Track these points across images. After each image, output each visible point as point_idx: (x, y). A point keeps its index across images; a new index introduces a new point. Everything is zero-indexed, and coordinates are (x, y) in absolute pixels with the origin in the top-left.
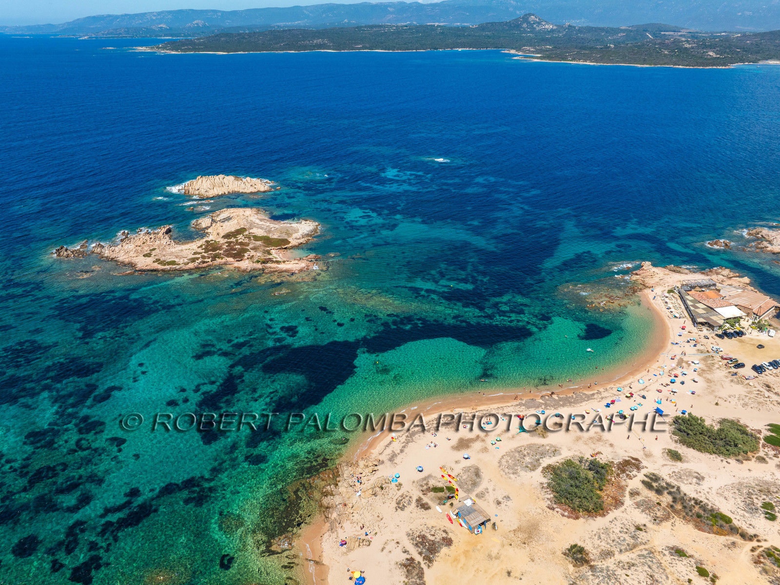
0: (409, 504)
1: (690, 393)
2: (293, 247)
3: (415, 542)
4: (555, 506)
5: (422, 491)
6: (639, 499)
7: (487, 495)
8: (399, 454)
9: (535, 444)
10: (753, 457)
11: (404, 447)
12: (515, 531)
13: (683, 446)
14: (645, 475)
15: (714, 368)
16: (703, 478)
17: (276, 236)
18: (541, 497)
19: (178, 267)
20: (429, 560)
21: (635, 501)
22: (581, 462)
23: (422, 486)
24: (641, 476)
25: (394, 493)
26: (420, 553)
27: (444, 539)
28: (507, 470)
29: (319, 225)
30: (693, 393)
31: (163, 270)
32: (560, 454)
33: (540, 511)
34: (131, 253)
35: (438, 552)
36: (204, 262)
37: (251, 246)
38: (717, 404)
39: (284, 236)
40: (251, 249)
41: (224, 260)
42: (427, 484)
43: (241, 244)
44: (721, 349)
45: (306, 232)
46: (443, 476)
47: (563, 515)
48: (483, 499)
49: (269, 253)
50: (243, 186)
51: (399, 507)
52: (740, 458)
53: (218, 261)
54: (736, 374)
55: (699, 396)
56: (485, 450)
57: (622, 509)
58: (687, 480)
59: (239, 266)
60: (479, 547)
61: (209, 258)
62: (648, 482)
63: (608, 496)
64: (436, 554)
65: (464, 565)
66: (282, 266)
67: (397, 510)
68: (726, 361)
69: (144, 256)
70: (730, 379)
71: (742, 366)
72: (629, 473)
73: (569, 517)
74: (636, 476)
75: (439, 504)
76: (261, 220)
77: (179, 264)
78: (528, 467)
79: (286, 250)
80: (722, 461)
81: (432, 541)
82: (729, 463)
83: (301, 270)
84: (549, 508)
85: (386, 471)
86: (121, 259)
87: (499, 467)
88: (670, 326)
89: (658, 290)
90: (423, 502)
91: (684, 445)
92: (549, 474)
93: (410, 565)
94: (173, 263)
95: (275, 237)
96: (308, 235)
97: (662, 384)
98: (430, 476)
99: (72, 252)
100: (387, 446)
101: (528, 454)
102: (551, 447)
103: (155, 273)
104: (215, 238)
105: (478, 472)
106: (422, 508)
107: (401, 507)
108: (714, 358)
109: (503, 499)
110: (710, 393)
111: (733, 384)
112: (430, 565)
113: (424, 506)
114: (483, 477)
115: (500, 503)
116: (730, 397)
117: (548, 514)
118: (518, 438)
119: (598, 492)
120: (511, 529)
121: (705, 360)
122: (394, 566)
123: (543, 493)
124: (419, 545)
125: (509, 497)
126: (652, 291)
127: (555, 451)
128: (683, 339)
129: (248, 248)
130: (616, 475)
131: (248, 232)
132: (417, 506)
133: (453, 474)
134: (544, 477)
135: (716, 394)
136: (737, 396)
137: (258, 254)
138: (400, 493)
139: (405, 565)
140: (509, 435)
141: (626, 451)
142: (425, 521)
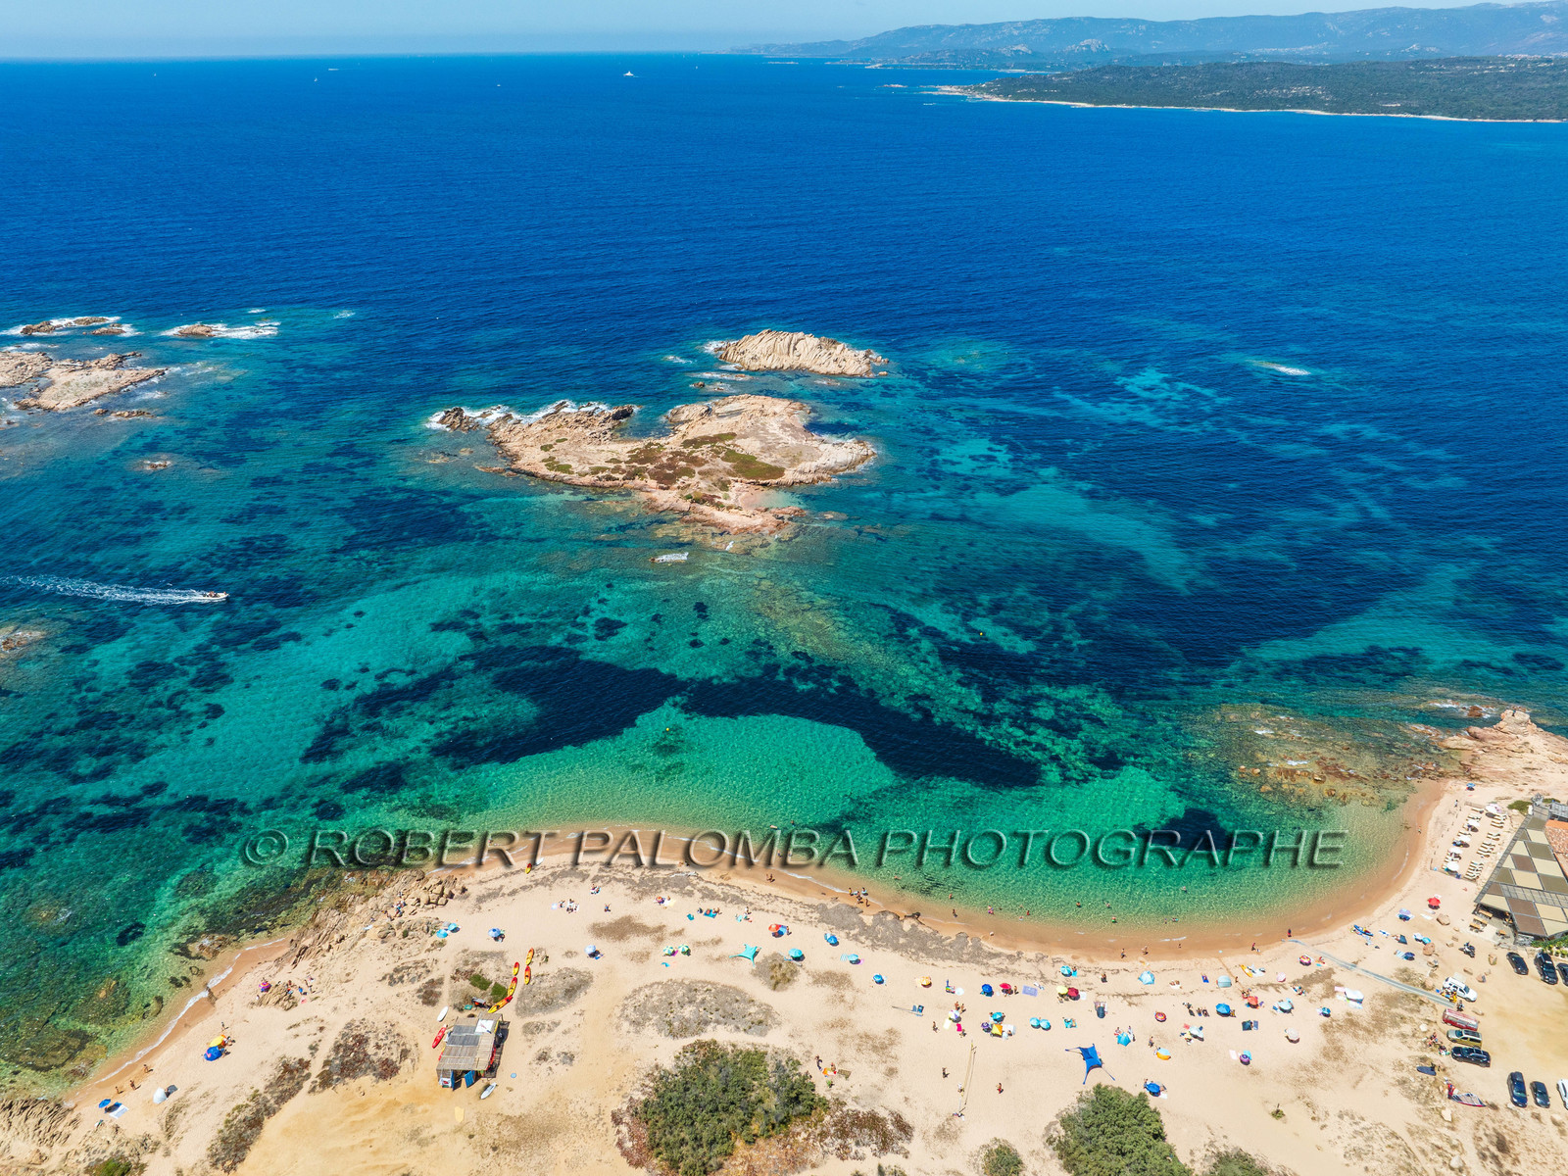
0: (412, 981)
2: (778, 486)
3: (342, 1042)
4: (627, 1119)
5: (457, 971)
7: (544, 1033)
8: (503, 895)
9: (738, 991)
11: (524, 888)
12: (508, 1118)
13: (1055, 1160)
15: (1389, 1030)
18: (628, 1089)
19: (566, 476)
20: (326, 1081)
22: (779, 1068)
23: (466, 963)
24: (869, 1165)
25: (415, 951)
26: (327, 1063)
27: (386, 1062)
28: (630, 1011)
29: (874, 455)
30: (1245, 1061)
32: (762, 1034)
33: (592, 1111)
34: (532, 439)
35: (354, 1077)
38: (1278, 1114)
40: (700, 473)
41: (643, 482)
43: (695, 461)
44: (1471, 995)
46: (517, 965)
48: (530, 1036)
49: (724, 486)
50: (824, 359)
51: (391, 977)
53: (638, 481)
54: (1432, 1070)
56: (643, 957)
59: (658, 497)
61: (624, 472)
63: (748, 1159)
64: (347, 1080)
67: (384, 978)
69: (542, 448)
70: (1404, 1074)
71: (1481, 1058)
72: (853, 1145)
73: (625, 1153)
74: (861, 1159)
75: (455, 1007)
76: (784, 426)
77: (573, 473)
78: (670, 1025)
79: (761, 488)
81: (366, 1055)
83: (744, 530)
84: (614, 1115)
85: (449, 913)
86: (509, 445)
87: (626, 998)
88: (1405, 889)
90: (437, 990)
92: (692, 1057)
93: (291, 1072)
94: (566, 469)
95: (768, 461)
103: (527, 479)
104: (672, 443)
105: (579, 987)
106: (423, 997)
107: (394, 979)
108: (1423, 1008)
109: (559, 1056)
110: (1297, 1082)
111: (1396, 1091)
112: (318, 1089)
113: (429, 996)
114: (577, 1000)
115: (545, 1059)
116: (1341, 1117)
117: (599, 1127)
118: (726, 965)
119: (739, 1144)
120: (507, 1112)
121: (1390, 1000)
122: (274, 1060)
123: (637, 1086)
124: (342, 1049)
125: (572, 1058)
126: (1471, 789)
127: (760, 1022)
128: (1403, 929)
129: (697, 470)
130: (818, 1132)
131: (730, 442)
132: (419, 991)
133: (535, 970)
134: (678, 1058)
135: (1310, 1090)
136: (1363, 1124)
137: (702, 485)
138: (423, 956)
139: (287, 1068)
140: (717, 952)
141: (906, 1099)
142: (402, 1019)
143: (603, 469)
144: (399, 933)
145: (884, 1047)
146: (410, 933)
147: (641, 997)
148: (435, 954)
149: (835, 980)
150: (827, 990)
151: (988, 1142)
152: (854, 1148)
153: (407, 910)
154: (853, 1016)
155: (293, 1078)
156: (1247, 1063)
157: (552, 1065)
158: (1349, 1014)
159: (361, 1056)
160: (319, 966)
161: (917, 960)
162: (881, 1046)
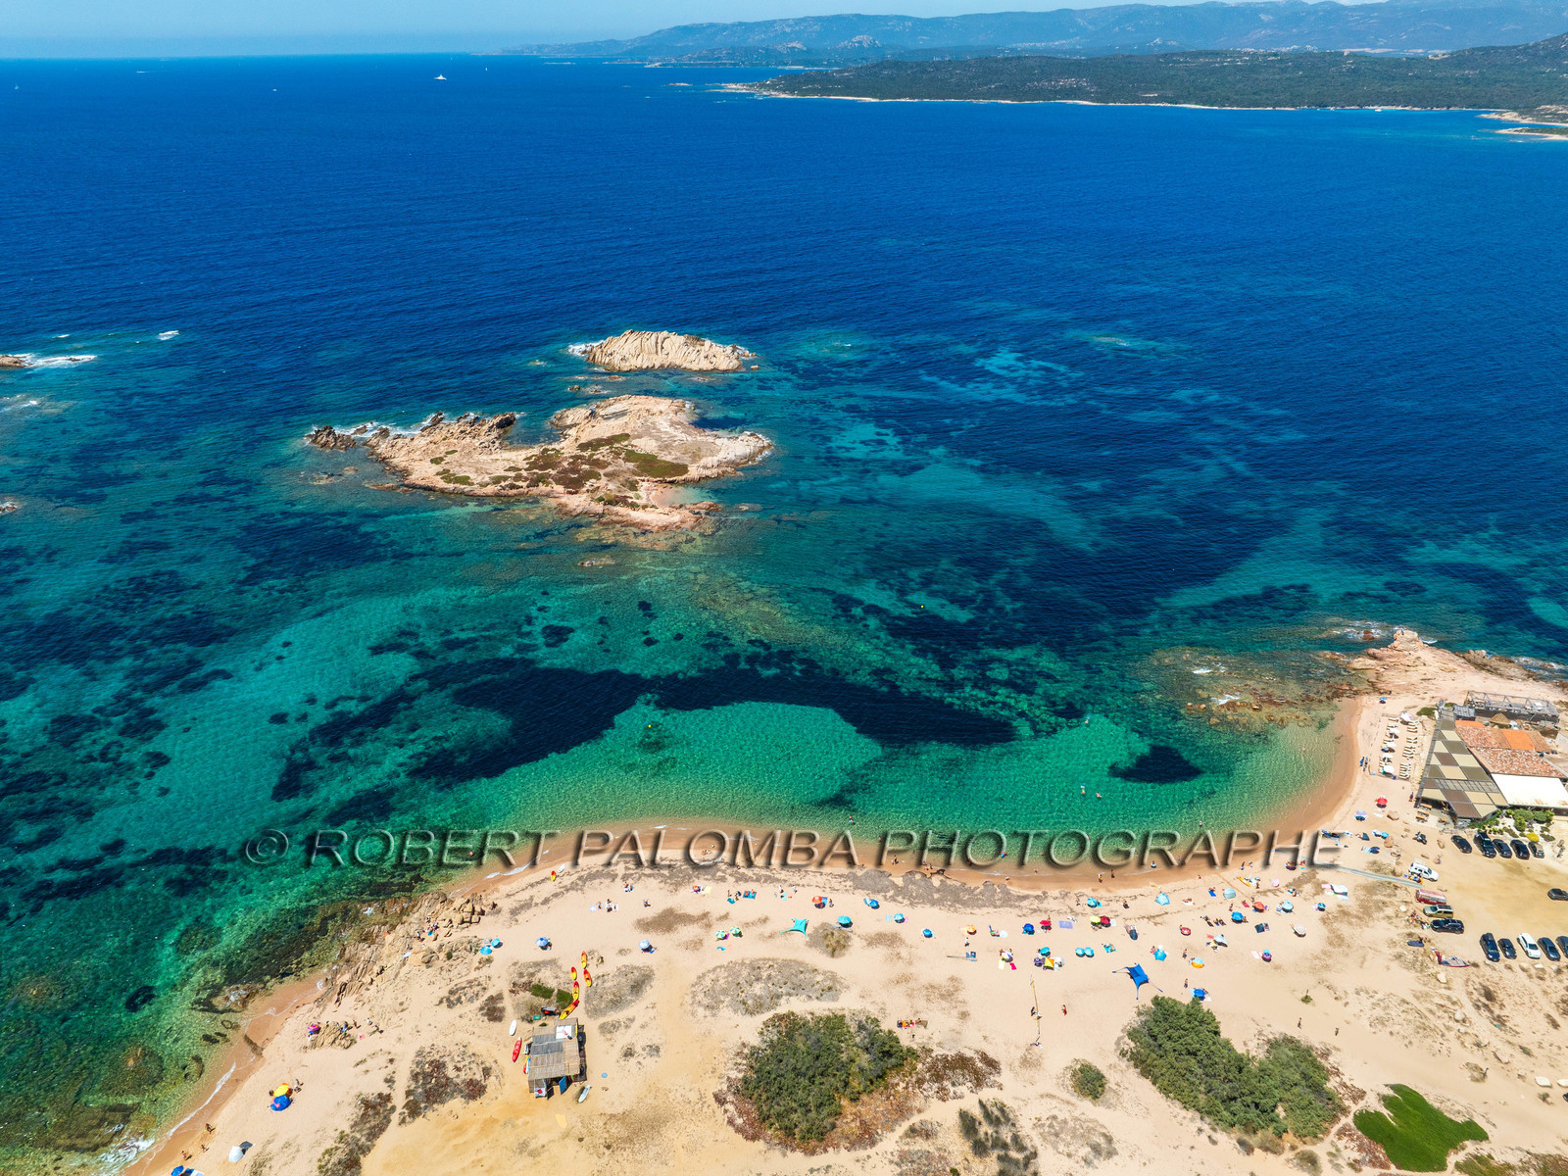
0: (471, 1000)
1: (1258, 956)
2: (686, 483)
3: (418, 1070)
4: (730, 1098)
5: (514, 984)
6: (920, 1145)
7: (622, 1030)
8: (536, 904)
9: (800, 964)
10: (1293, 1148)
11: (556, 895)
12: (612, 1116)
13: (1132, 1070)
14: (980, 1102)
15: (1376, 915)
16: (1111, 1153)
17: (668, 457)
18: (721, 1070)
19: (467, 488)
20: (413, 1110)
21: (906, 1148)
22: (861, 1027)
23: (521, 975)
24: (970, 1102)
25: (464, 971)
26: (408, 1093)
27: (471, 1083)
28: (700, 997)
29: (769, 446)
30: (1267, 958)
31: (442, 491)
32: (835, 999)
33: (693, 1096)
34: (418, 452)
35: (442, 1102)
36: (512, 487)
37: (610, 469)
38: (1306, 999)
39: (686, 460)
40: (605, 475)
41: (549, 488)
42: (532, 975)
43: (597, 463)
44: (1434, 875)
45: (731, 457)
46: (573, 970)
47: (731, 1122)
48: (609, 1036)
49: (633, 486)
50: (693, 356)
51: (448, 999)
52: (1253, 1140)
53: (542, 487)
54: (1420, 942)
55: (1277, 968)
56: (696, 944)
57: (861, 1153)
58: (1068, 1145)
59: (568, 502)
60: (520, 1122)
61: (526, 479)
62: (973, 1120)
63: (857, 1115)
64: (435, 1106)
65: (465, 1143)
66: (637, 515)
67: (441, 1002)
68: (1423, 905)
69: (432, 461)
70: (1398, 950)
71: (1457, 927)
72: (950, 1087)
73: (739, 1130)
74: (961, 1097)
75: (523, 1019)
76: (673, 424)
77: (473, 484)
78: (744, 1004)
79: (669, 486)
80: (1200, 1130)
81: (448, 1079)
82: (1214, 1143)
83: (665, 528)
84: (716, 1096)
85: (486, 930)
86: (395, 461)
87: (693, 986)
88: (1354, 793)
89: (1395, 705)
90: (499, 1005)
91: (1136, 1066)
92: (775, 1031)
93: (374, 1107)
94: (465, 480)
95: (669, 459)
96: (730, 463)
97: (1207, 919)
98: (553, 962)
99: (336, 439)
100: (532, 885)
101: (769, 977)
102: (824, 980)
103: (426, 493)
104: (567, 447)
105: (643, 982)
106: (487, 1014)
107: (452, 1000)
108: (1398, 892)
109: (644, 1049)
110: (1314, 970)
111: (1395, 965)
112: (408, 1119)
113: (493, 1012)
114: (645, 995)
115: (631, 1055)
116: (1358, 993)
117: (705, 1109)
118: (779, 941)
119: (844, 1102)
120: (610, 1111)
121: (1370, 889)
122: (351, 1098)
123: (730, 1065)
124: (420, 1077)
125: (657, 1050)
126: (1382, 702)
127: (830, 989)
128: (1361, 828)
129: (602, 472)
130: (914, 1080)
131: (626, 443)
132: (481, 1009)
133: (593, 972)
134: (762, 1033)
135: (1326, 975)
136: (1377, 996)
137: (611, 486)
138: (473, 975)
139: (367, 1104)
140: (767, 929)
141: (985, 1038)
142: (472, 1039)
143: (505, 478)
144: (442, 956)
145: (950, 994)
146: (454, 954)
147: (707, 982)
148: (486, 971)
149: (885, 939)
150: (881, 951)
151: (1069, 1064)
152: (952, 1089)
153: (442, 932)
154: (912, 970)
155: (378, 1113)
156: (1269, 960)
157: (640, 1059)
158: (1340, 906)
159: (443, 1080)
160: (366, 1000)
161: (956, 911)
162: (948, 993)
